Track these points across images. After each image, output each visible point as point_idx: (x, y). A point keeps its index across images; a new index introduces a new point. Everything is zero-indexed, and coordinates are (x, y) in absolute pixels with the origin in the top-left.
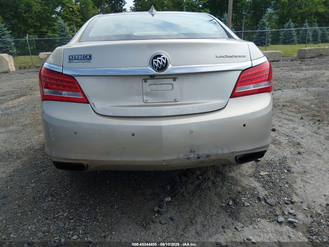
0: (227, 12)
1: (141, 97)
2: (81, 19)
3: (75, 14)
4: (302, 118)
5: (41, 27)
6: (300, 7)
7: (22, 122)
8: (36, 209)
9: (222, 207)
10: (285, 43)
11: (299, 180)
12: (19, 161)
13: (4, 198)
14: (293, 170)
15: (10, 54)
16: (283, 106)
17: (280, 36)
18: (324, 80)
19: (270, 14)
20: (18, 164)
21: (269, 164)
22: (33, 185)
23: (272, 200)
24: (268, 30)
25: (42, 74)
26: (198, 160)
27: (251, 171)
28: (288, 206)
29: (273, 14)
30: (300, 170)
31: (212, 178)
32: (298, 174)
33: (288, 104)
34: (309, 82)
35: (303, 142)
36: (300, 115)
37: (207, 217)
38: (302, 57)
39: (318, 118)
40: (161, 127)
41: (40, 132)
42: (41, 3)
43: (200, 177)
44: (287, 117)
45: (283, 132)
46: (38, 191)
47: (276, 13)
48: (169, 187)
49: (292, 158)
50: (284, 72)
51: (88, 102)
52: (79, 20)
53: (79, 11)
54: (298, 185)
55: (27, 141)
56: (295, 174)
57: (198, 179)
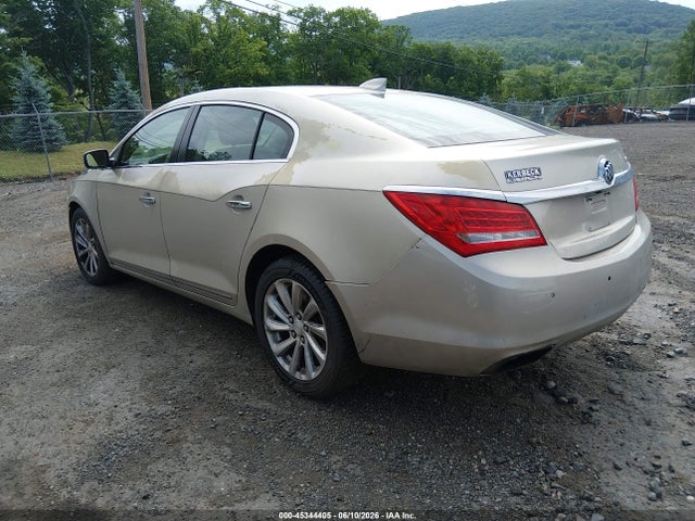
51: (546, 243)
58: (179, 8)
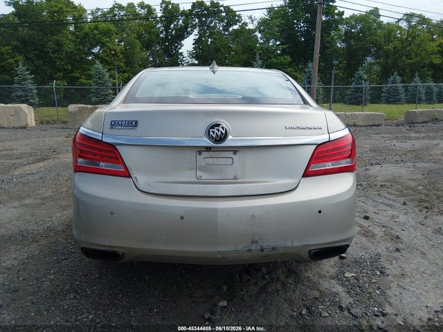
0: (312, 61)
1: (194, 172)
2: (124, 63)
3: (117, 57)
4: (405, 203)
5: (72, 71)
6: (409, 56)
7: (41, 194)
8: (54, 308)
9: (292, 316)
10: (388, 102)
11: (394, 285)
12: (35, 245)
13: (14, 291)
14: (387, 272)
15: (30, 104)
16: (381, 186)
17: (383, 92)
18: (438, 153)
19: (370, 64)
20: (34, 249)
21: (357, 262)
22: (52, 277)
23: (358, 310)
24: (366, 85)
25: (77, 140)
26: (262, 253)
27: (333, 271)
28: (377, 319)
29: (374, 64)
30: (397, 272)
31: (282, 278)
32: (393, 277)
33: (388, 184)
34: (417, 156)
35: (403, 235)
36: (402, 200)
37: (273, 329)
38: (411, 122)
39: (426, 205)
40: (216, 210)
41: (64, 208)
42: (75, 41)
43: (267, 276)
44: (386, 201)
45: (379, 221)
46: (58, 286)
47: (378, 63)
48: (225, 288)
49: (388, 256)
50: (385, 140)
51: (130, 176)
52: (122, 64)
53: (122, 53)
54: (393, 292)
55: (47, 220)
56: (390, 278)
57: (264, 278)
58: (382, 22)
